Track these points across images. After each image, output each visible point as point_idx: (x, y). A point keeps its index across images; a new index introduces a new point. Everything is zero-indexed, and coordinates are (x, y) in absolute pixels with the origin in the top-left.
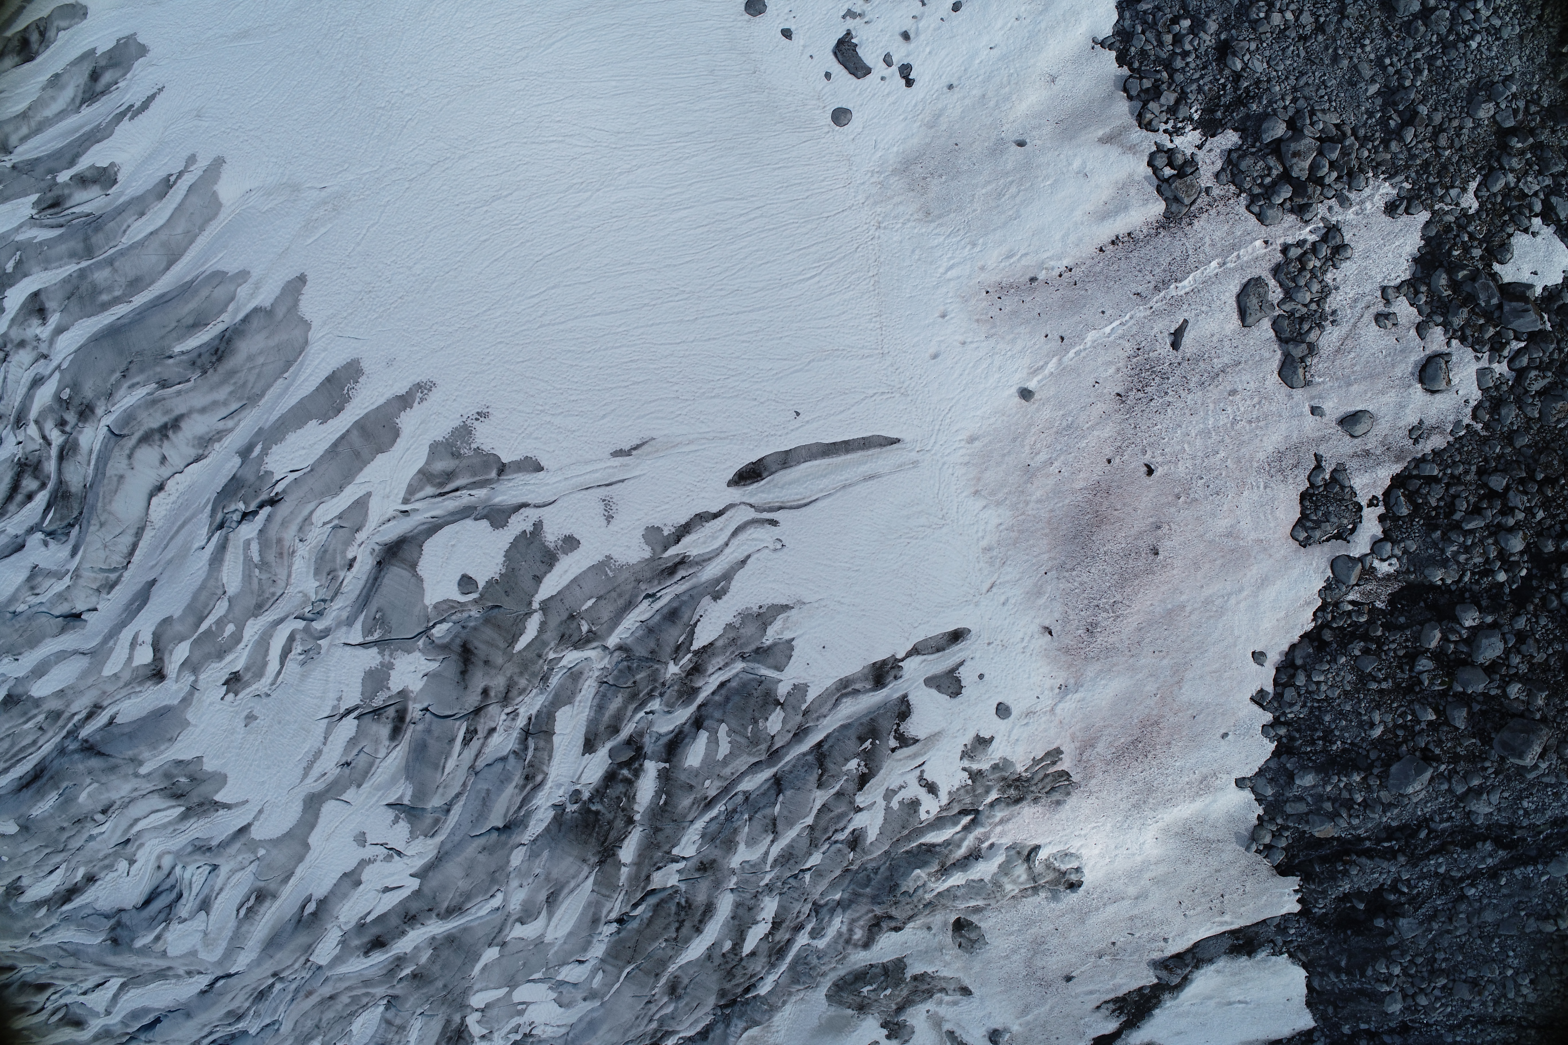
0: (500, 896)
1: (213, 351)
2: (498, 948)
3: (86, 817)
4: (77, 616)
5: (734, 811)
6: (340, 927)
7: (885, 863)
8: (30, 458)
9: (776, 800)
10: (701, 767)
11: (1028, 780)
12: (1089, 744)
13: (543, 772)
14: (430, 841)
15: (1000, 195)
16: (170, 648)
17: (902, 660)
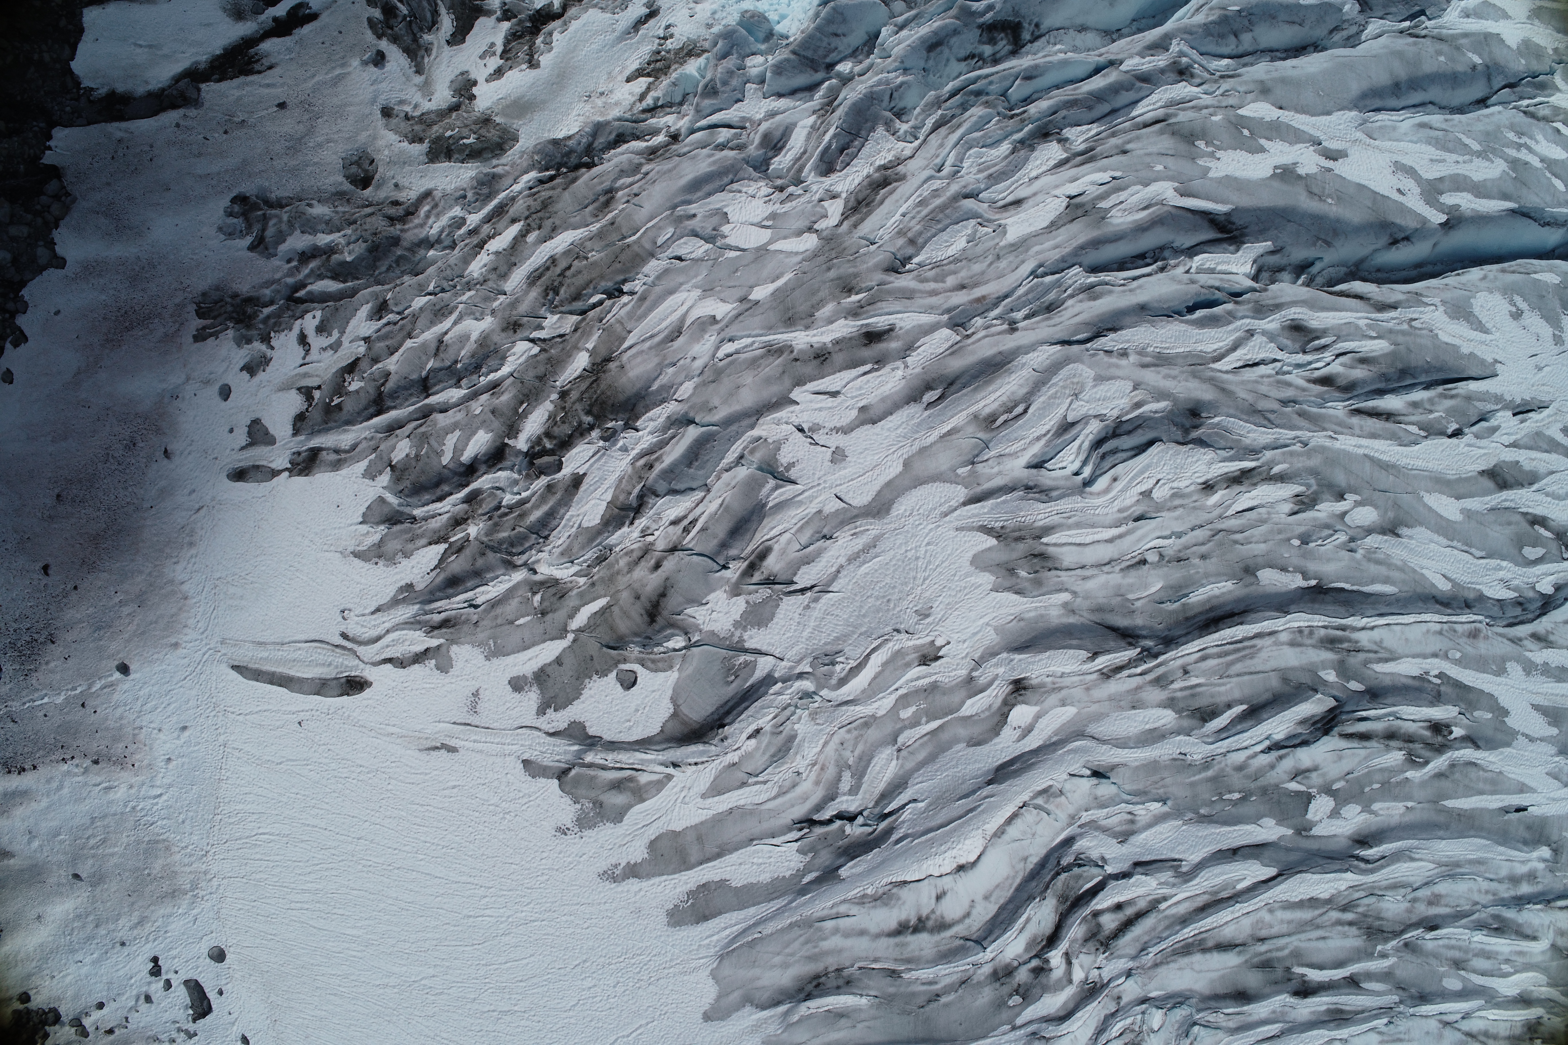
0: (720, 354)
1: (821, 987)
2: (751, 297)
3: (1169, 562)
4: (1097, 774)
5: (472, 373)
6: (906, 367)
7: (380, 274)
8: (1093, 949)
9: (429, 372)
10: (478, 428)
11: (230, 319)
12: (168, 338)
13: (634, 468)
14: (764, 434)
15: (104, 841)
16: (987, 713)
17: (286, 469)
